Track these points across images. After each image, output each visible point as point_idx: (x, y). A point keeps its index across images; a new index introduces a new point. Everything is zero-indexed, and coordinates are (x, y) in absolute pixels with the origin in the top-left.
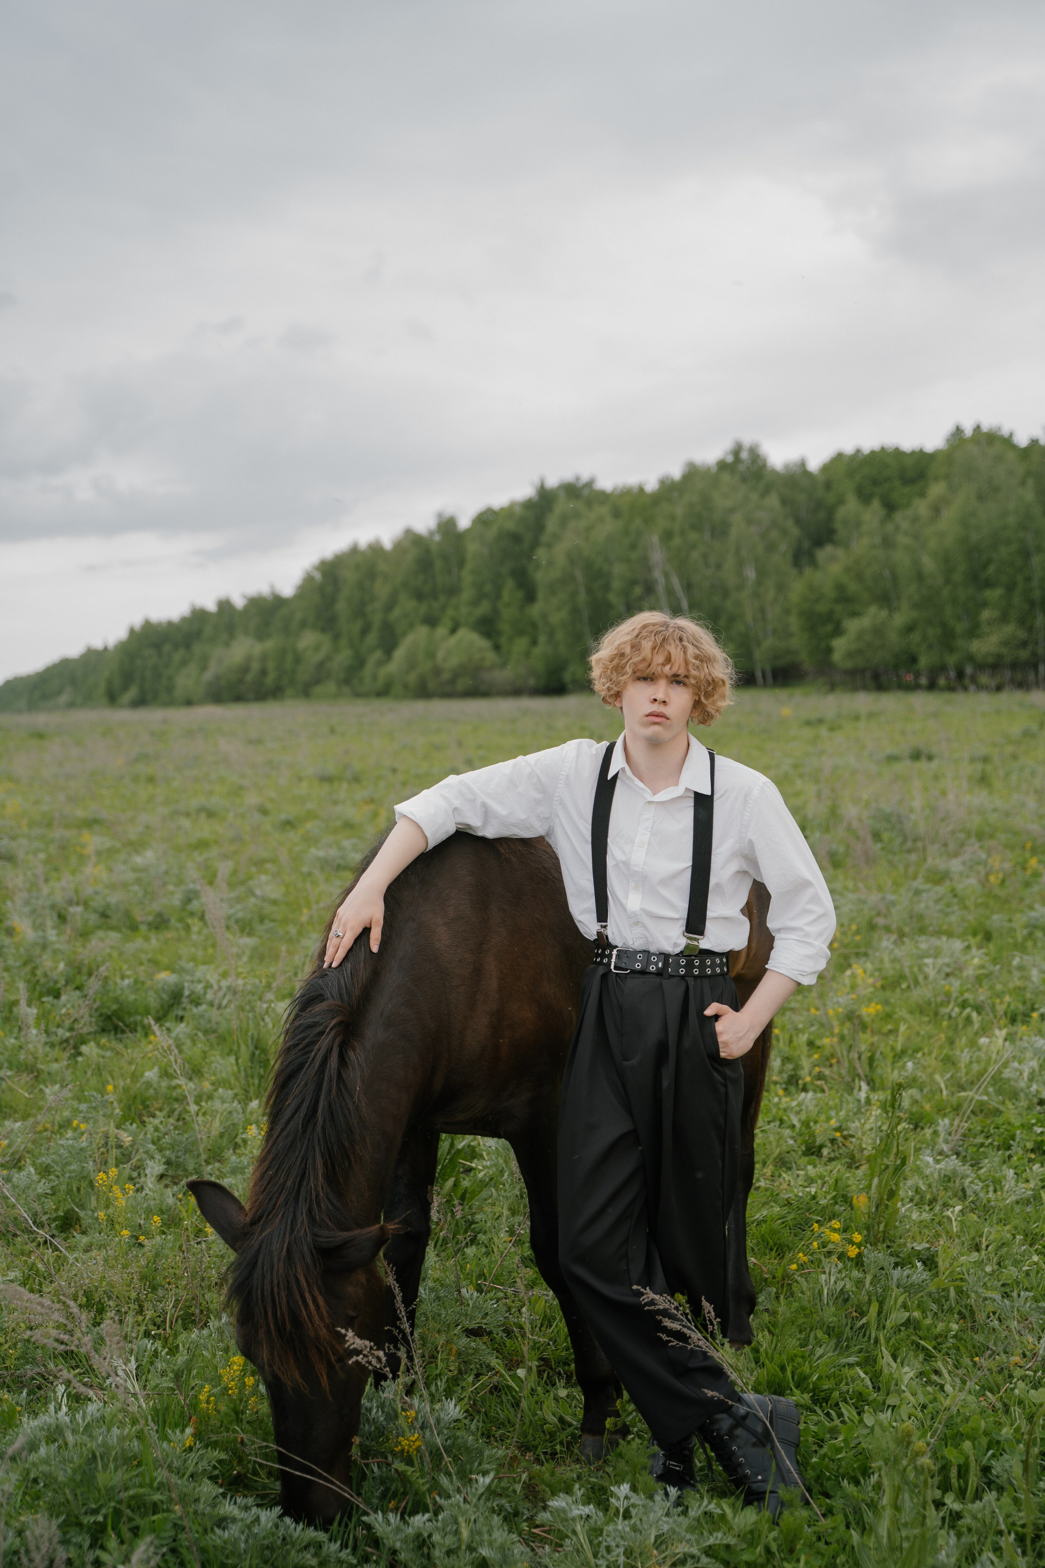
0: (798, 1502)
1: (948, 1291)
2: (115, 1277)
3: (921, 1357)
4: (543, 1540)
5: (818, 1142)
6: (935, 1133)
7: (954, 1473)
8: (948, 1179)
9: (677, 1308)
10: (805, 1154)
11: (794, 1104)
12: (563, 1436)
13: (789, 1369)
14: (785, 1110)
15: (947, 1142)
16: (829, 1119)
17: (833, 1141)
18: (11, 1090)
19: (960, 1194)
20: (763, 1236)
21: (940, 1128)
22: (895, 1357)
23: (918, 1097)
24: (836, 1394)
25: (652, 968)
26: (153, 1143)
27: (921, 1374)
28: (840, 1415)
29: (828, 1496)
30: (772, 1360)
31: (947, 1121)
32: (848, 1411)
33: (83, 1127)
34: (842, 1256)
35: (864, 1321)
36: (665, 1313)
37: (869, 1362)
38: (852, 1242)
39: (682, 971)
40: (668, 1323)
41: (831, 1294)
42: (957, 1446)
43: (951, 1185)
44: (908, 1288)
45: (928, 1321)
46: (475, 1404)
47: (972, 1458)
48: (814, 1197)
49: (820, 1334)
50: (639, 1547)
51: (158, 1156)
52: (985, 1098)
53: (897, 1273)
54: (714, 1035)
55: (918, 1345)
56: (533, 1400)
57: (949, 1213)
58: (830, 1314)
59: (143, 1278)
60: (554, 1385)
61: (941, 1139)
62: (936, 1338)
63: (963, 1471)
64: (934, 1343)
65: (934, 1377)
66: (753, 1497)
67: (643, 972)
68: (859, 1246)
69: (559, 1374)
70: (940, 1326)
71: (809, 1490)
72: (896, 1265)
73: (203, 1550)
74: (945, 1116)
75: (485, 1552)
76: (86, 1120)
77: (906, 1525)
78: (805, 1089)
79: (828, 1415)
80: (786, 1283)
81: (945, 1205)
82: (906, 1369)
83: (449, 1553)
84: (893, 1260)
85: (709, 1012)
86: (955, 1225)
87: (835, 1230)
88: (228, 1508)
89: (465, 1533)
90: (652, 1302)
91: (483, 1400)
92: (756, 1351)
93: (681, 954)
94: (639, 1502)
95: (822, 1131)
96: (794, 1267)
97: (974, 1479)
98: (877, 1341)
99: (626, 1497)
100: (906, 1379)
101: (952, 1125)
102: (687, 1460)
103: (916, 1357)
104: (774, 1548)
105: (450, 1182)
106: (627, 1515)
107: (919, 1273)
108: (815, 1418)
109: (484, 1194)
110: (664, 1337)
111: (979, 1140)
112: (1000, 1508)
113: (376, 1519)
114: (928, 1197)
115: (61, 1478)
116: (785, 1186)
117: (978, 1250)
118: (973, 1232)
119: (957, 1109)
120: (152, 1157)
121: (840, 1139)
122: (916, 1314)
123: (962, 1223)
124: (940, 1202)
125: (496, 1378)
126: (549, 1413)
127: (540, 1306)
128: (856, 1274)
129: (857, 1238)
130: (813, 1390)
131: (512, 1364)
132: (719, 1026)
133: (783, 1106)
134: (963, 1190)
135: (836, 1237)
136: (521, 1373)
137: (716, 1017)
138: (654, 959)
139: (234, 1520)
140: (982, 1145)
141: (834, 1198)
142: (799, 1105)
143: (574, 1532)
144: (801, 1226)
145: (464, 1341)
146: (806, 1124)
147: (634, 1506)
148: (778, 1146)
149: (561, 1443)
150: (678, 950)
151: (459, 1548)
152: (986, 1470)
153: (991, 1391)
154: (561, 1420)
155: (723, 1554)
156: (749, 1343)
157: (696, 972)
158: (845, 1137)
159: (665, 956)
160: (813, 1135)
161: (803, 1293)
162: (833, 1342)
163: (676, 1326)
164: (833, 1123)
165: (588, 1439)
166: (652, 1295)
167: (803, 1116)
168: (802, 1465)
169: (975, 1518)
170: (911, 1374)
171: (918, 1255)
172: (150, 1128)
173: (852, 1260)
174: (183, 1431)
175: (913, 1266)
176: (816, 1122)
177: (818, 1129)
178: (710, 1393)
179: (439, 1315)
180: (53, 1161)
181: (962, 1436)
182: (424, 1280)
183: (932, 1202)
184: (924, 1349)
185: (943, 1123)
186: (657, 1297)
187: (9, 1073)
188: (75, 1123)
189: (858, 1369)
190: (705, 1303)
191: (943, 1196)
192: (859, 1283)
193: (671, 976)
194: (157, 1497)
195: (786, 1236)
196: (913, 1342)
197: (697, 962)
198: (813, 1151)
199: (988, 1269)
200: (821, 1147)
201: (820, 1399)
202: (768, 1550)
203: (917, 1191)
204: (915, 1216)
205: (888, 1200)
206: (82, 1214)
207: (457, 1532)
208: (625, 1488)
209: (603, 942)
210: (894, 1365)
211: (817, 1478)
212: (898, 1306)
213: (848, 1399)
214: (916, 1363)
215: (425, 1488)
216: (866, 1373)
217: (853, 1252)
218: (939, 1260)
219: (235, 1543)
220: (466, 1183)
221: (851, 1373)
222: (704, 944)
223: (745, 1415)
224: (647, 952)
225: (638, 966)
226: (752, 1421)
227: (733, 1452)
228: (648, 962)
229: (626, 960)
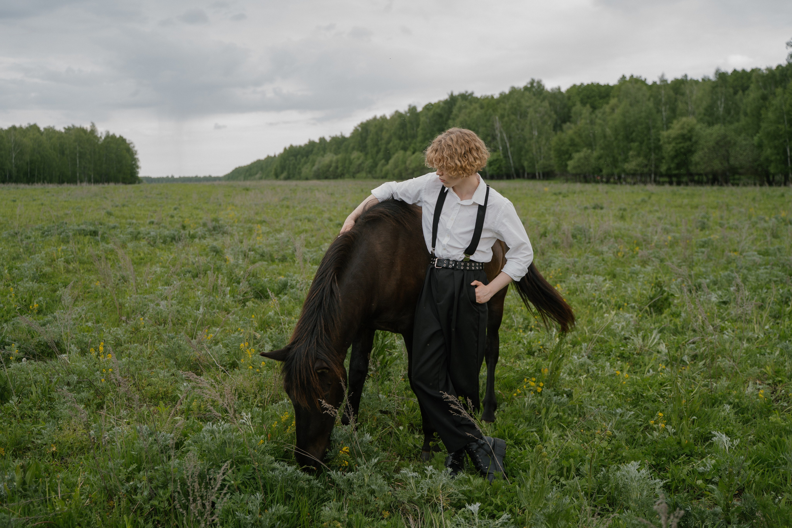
0: (501, 477)
1: (576, 405)
2: (247, 384)
3: (561, 430)
4: (398, 486)
5: (534, 349)
6: (581, 349)
7: (565, 470)
8: (582, 365)
9: (456, 401)
10: (527, 354)
11: (526, 336)
12: (415, 451)
13: (507, 432)
14: (522, 338)
15: (585, 352)
16: (538, 341)
17: (540, 350)
18: (217, 317)
19: (587, 371)
20: (505, 384)
21: (583, 347)
22: (550, 429)
23: (576, 335)
24: (524, 441)
25: (450, 266)
26: (269, 338)
27: (560, 436)
28: (525, 449)
29: (515, 477)
30: (501, 428)
31: (586, 344)
32: (528, 447)
33: (242, 330)
34: (535, 392)
35: (540, 416)
36: (452, 402)
37: (540, 431)
38: (539, 386)
39: (462, 268)
40: (453, 406)
41: (529, 405)
42: (568, 461)
43: (583, 367)
44: (561, 404)
45: (566, 416)
46: (381, 438)
47: (573, 465)
48: (528, 370)
49: (522, 420)
50: (434, 488)
51: (270, 343)
52: (603, 336)
53: (555, 398)
54: (474, 293)
55: (560, 425)
56: (404, 438)
57: (581, 378)
58: (527, 413)
59: (257, 385)
60: (414, 433)
61: (583, 351)
62: (568, 423)
63: (569, 470)
64: (567, 424)
65: (565, 437)
66: (483, 474)
67: (447, 268)
68: (542, 387)
69: (417, 430)
70: (570, 419)
71: (507, 475)
72: (555, 395)
73: (264, 479)
74: (586, 342)
75: (373, 487)
76: (242, 327)
77: (537, 483)
78: (531, 330)
79: (520, 449)
80: (511, 401)
81: (580, 375)
82: (554, 434)
83: (360, 486)
84: (554, 393)
85: (473, 284)
86: (583, 383)
87: (533, 381)
88: (276, 465)
89: (366, 480)
90: (447, 398)
91: (385, 437)
92: (495, 424)
93: (462, 261)
94: (436, 473)
95: (535, 346)
96: (515, 394)
97: (573, 473)
98: (544, 424)
99: (431, 470)
100: (553, 437)
101: (588, 346)
102: (461, 462)
103: (559, 429)
104: (489, 493)
105: (381, 357)
106: (431, 477)
107: (565, 398)
108: (515, 450)
109: (395, 362)
110: (451, 412)
111: (599, 352)
112: (580, 483)
113: (333, 473)
114: (574, 372)
115: (213, 449)
116: (517, 366)
117: (590, 391)
118: (589, 386)
119: (591, 340)
120: (268, 343)
121: (542, 350)
122: (561, 414)
123: (586, 382)
124: (579, 374)
125: (390, 429)
126: (410, 443)
127: (411, 404)
128: (540, 398)
129: (541, 384)
130: (516, 439)
131: (398, 424)
132: (477, 290)
133: (521, 336)
134: (588, 370)
135: (533, 384)
136: (401, 428)
137: (476, 286)
138: (451, 263)
139: (278, 469)
140: (599, 354)
141: (535, 370)
142: (528, 336)
143: (410, 483)
144: (520, 381)
145: (379, 414)
146: (529, 343)
147: (434, 474)
148: (517, 351)
149: (414, 454)
150: (461, 260)
151: (364, 485)
152: (578, 470)
153: (587, 443)
154: (415, 446)
155: (468, 494)
156: (493, 421)
157: (468, 268)
158: (544, 349)
159: (455, 262)
160: (531, 347)
161: (517, 404)
162: (527, 423)
163: (456, 408)
164: (540, 343)
165: (425, 453)
166: (447, 395)
167: (528, 340)
168: (505, 465)
169: (570, 486)
170: (556, 436)
171: (566, 392)
172: (269, 333)
173: (539, 393)
174: (260, 436)
175: (563, 396)
176: (533, 342)
177: (533, 345)
178: (468, 434)
179: (370, 404)
180: (230, 343)
181: (570, 457)
182: (365, 391)
183: (575, 374)
184: (563, 426)
185: (584, 345)
186: (449, 396)
187: (217, 311)
188: (239, 329)
189: (535, 433)
190: (468, 399)
191: (580, 372)
192: (540, 401)
193: (457, 270)
194: (249, 459)
195: (514, 384)
196: (558, 424)
197: (468, 264)
198: (531, 353)
199: (593, 399)
200: (534, 352)
201: (518, 443)
202: (487, 494)
203: (570, 370)
204: (567, 379)
205: (556, 371)
206: (238, 362)
207: (364, 480)
208: (431, 467)
209: (433, 256)
210: (549, 431)
211: (511, 470)
212: (554, 410)
213: (529, 444)
214: (559, 432)
215: (353, 464)
216: (538, 435)
217: (539, 390)
218: (574, 395)
219: (276, 477)
220: (388, 358)
221: (532, 434)
222: (472, 258)
223: (483, 444)
224: (448, 260)
225: (445, 265)
226: (485, 447)
227: (477, 457)
228: (449, 264)
229: (440, 263)
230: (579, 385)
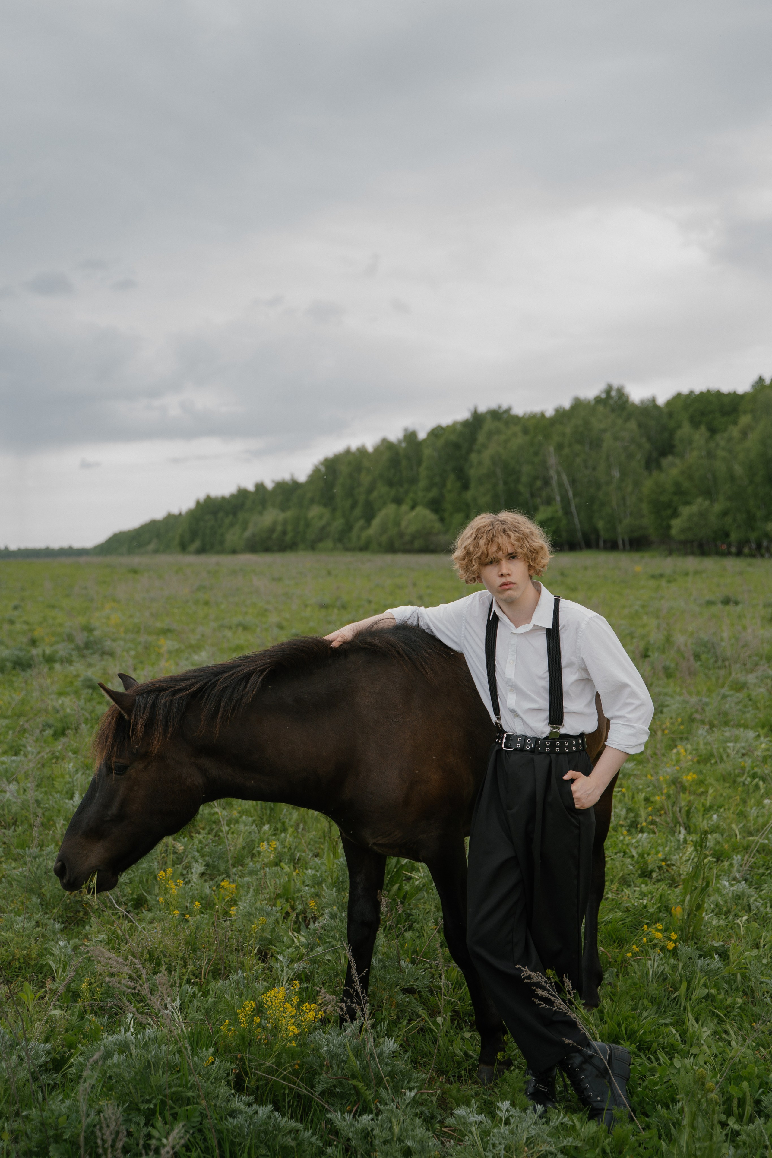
0: (626, 1119)
1: (736, 976)
2: (169, 942)
3: (715, 1021)
4: (450, 1137)
5: (650, 868)
6: (731, 865)
7: (735, 1103)
8: (738, 897)
9: (545, 982)
10: (640, 876)
11: (634, 841)
12: (466, 1065)
13: (623, 1027)
14: (628, 845)
15: (739, 871)
16: (657, 852)
17: (660, 868)
19: (747, 908)
20: (609, 933)
21: (734, 862)
22: (697, 1021)
23: (720, 839)
24: (655, 1045)
25: (528, 748)
26: (198, 851)
27: (715, 1033)
28: (657, 1059)
29: (647, 1116)
30: (612, 1019)
31: (739, 857)
32: (662, 1057)
34: (663, 949)
35: (676, 994)
36: (538, 985)
37: (679, 1023)
38: (670, 940)
39: (548, 750)
40: (539, 992)
41: (655, 974)
42: (738, 1085)
43: (740, 901)
44: (709, 973)
45: (721, 996)
46: (407, 1040)
47: (748, 1094)
48: (645, 907)
49: (646, 1002)
50: (515, 1145)
51: (200, 861)
52: (766, 842)
53: (700, 962)
54: (570, 793)
55: (713, 1013)
56: (447, 1039)
57: (738, 921)
58: (653, 989)
59: (187, 943)
60: (461, 1029)
61: (735, 869)
62: (727, 1008)
63: (741, 1103)
64: (725, 1012)
65: (724, 1036)
66: (594, 1114)
67: (522, 750)
68: (675, 942)
69: (466, 1021)
70: (730, 1000)
71: (634, 1111)
72: (700, 956)
73: (220, 1132)
74: (738, 853)
75: (409, 1143)
77: (699, 1139)
78: (642, 831)
79: (649, 1059)
80: (623, 966)
81: (736, 916)
82: (705, 1029)
83: (385, 1142)
84: (698, 953)
85: (567, 777)
86: (742, 931)
87: (658, 930)
88: (237, 1104)
89: (396, 1129)
90: (529, 977)
91: (413, 1038)
92: (601, 1012)
93: (547, 738)
94: (515, 1114)
95: (653, 861)
96: (630, 954)
97: (749, 1109)
98: (685, 1009)
99: (507, 1110)
100: (705, 1036)
101: (742, 859)
102: (551, 1085)
103: (712, 1021)
104: (608, 1150)
105: (396, 886)
106: (507, 1123)
107: (716, 962)
108: (640, 1061)
109: (419, 896)
110: (537, 1001)
111: (761, 871)
112: (766, 1130)
113: (335, 1116)
114: (725, 909)
115: (127, 1077)
116: (625, 898)
117: (758, 948)
118: (754, 935)
119: (747, 848)
120: (197, 861)
121: (665, 867)
122: (713, 991)
123: (747, 928)
124: (733, 913)
125: (422, 1023)
126: (457, 1049)
127: (453, 977)
128: (672, 961)
129: (674, 936)
130: (640, 1041)
131: (434, 1013)
132: (574, 787)
133: (626, 842)
134: (749, 906)
135: (659, 935)
136: (439, 1020)
137: (573, 781)
138: (529, 741)
139: (241, 1112)
140: (763, 874)
141: (659, 908)
142: (637, 842)
143: (471, 1132)
144: (636, 926)
145: (401, 996)
146: (641, 855)
147: (512, 1116)
148: (621, 870)
149: (465, 1070)
150: (545, 736)
151: (392, 1139)
152: (758, 1102)
153: (764, 1048)
154: (466, 1054)
155: (573, 1153)
156: (597, 1006)
157: (557, 750)
158: (668, 866)
159: (536, 739)
160: (646, 863)
161: (635, 973)
162: (655, 1008)
163: (544, 994)
164: (660, 855)
165: (484, 1067)
166: (529, 973)
167: (640, 850)
168: (630, 1093)
169: (748, 1135)
170: (708, 1033)
171: (716, 949)
172: (196, 841)
173: (670, 951)
174: (207, 1050)
175: (712, 957)
176: (648, 854)
177: (649, 859)
178: (567, 1041)
179: (385, 978)
181: (742, 1078)
182: (375, 954)
183: (728, 912)
184: (717, 1015)
185: (737, 858)
186: (532, 974)
189: (671, 1028)
190: (566, 980)
191: (735, 909)
192: (674, 967)
193: (540, 753)
194: (190, 1094)
195: (625, 933)
196: (710, 1011)
197: (558, 743)
198: (646, 874)
199: (764, 961)
200: (652, 872)
201: (644, 1047)
202: (604, 1151)
203: (717, 905)
204: (714, 922)
205: (696, 911)
206: (148, 897)
207: (391, 1128)
208: (506, 1104)
210: (697, 1026)
211: (640, 1103)
212: (700, 985)
213: (663, 1048)
214: (712, 1025)
215: (370, 1098)
216: (677, 1031)
217: (671, 946)
218: (731, 954)
219: (241, 1128)
220: (407, 888)
221: (667, 1030)
222: (563, 731)
223: (592, 1056)
224: (525, 737)
225: (518, 746)
226: (596, 1061)
227: (582, 1080)
228: (525, 743)
229: (511, 742)
230: (737, 935)
